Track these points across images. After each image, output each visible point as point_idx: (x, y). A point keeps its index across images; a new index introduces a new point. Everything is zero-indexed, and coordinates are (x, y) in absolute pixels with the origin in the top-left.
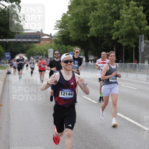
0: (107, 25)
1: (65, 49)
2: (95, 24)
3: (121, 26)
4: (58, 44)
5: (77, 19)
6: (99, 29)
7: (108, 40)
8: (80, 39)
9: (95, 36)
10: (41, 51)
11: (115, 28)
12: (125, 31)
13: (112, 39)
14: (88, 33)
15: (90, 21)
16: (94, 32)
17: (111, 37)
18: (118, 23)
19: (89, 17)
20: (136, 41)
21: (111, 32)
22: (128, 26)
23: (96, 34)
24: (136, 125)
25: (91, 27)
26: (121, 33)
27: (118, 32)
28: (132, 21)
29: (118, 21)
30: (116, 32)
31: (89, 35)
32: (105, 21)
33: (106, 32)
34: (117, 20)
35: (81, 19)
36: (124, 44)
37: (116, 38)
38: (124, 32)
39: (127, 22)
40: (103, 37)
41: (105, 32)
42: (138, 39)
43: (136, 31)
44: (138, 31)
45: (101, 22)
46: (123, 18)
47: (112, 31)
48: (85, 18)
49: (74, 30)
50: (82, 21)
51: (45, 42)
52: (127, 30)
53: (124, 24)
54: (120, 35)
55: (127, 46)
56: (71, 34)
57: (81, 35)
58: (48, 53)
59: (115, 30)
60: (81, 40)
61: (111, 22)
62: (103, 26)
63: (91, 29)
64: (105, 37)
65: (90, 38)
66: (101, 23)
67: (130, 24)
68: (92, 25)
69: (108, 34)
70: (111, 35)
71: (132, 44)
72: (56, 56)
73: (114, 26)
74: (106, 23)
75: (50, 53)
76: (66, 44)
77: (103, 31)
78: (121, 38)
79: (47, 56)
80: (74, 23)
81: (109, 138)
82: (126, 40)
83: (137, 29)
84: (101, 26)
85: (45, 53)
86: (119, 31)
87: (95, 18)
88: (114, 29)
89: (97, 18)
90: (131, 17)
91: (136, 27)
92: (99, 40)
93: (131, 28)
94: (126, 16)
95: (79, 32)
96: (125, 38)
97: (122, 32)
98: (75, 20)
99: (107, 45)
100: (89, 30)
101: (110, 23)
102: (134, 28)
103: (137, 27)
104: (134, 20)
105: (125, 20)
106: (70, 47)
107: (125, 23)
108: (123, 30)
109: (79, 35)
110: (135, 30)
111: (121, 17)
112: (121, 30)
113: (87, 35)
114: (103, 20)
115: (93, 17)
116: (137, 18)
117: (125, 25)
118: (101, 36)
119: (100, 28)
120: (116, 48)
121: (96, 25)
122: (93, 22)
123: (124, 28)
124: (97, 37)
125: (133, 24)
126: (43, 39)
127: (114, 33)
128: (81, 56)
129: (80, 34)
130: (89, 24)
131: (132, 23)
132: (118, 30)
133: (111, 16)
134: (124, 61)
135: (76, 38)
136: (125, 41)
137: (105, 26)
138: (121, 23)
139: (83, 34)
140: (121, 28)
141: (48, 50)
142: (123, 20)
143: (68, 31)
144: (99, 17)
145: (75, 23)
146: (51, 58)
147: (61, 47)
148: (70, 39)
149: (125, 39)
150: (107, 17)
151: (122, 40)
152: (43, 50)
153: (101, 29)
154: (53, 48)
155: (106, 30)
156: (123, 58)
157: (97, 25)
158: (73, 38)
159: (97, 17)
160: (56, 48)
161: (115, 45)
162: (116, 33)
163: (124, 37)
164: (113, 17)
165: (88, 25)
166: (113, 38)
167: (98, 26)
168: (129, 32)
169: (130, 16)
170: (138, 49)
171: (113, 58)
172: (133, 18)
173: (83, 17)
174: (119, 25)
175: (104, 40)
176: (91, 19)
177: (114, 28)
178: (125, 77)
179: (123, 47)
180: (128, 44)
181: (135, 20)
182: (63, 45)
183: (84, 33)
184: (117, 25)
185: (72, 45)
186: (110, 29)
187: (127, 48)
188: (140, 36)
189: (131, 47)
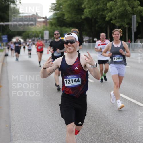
2: (89, 5)
3: (114, 7)
4: (53, 25)
5: (71, 1)
6: (92, 11)
7: (101, 21)
10: (37, 33)
12: (118, 12)
13: (105, 20)
14: (83, 14)
15: (84, 3)
16: (88, 14)
17: (105, 18)
18: (112, 4)
20: (129, 21)
21: (104, 13)
22: (121, 6)
23: (90, 15)
24: (131, 102)
26: (114, 14)
27: (112, 13)
28: (125, 2)
29: (111, 2)
31: (83, 17)
32: (98, 2)
33: (100, 13)
35: (75, 1)
36: (117, 25)
37: (109, 19)
39: (120, 3)
40: (96, 18)
42: (131, 20)
43: (129, 11)
44: (131, 11)
45: (95, 4)
47: (106, 12)
49: (69, 12)
50: (76, 3)
52: (120, 11)
53: (117, 5)
54: (113, 16)
56: (65, 16)
59: (109, 11)
60: (75, 22)
61: (104, 3)
62: (96, 7)
63: (85, 10)
64: (98, 18)
65: (84, 19)
68: (86, 7)
69: (102, 15)
71: (125, 24)
72: (56, 36)
73: (107, 7)
74: (100, 4)
75: (46, 35)
76: (61, 26)
77: (96, 12)
79: (42, 38)
80: (68, 5)
81: (107, 115)
82: (119, 20)
85: (40, 35)
91: (129, 7)
92: (93, 21)
93: (124, 8)
95: (73, 14)
96: (119, 19)
97: (116, 13)
98: (69, 2)
99: (101, 26)
100: (83, 12)
102: (127, 8)
105: (118, 1)
108: (116, 11)
109: (74, 17)
110: (128, 11)
112: (114, 11)
113: (81, 16)
118: (94, 17)
119: (94, 9)
120: (110, 29)
122: (87, 4)
123: (118, 9)
124: (91, 18)
125: (126, 5)
127: (107, 14)
130: (83, 6)
132: (111, 11)
135: (71, 20)
136: (118, 22)
137: (99, 7)
138: (114, 5)
140: (115, 9)
141: (44, 32)
142: (116, 2)
143: (62, 13)
145: (70, 6)
146: (47, 40)
147: (56, 29)
148: (65, 21)
149: (118, 20)
151: (115, 20)
152: (39, 33)
154: (48, 30)
155: (100, 11)
158: (67, 20)
160: (51, 30)
161: (108, 26)
162: (110, 14)
163: (117, 17)
167: (91, 7)
168: (122, 13)
170: (131, 29)
171: (117, 37)
174: (112, 6)
175: (97, 21)
176: (85, 1)
177: (107, 9)
180: (121, 24)
181: (128, 1)
182: (58, 27)
183: (78, 14)
184: (110, 6)
185: (67, 27)
186: (103, 10)
188: (133, 16)
189: (124, 27)
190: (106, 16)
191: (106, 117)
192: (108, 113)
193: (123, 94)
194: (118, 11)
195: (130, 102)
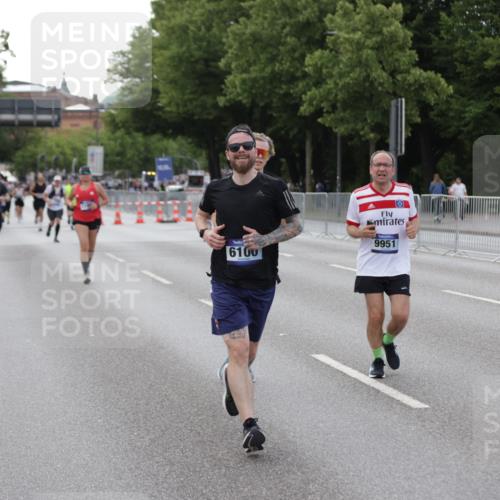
0: (282, 64)
1: (142, 149)
2: (243, 61)
3: (330, 70)
4: (119, 128)
5: (181, 46)
6: (255, 80)
7: (284, 116)
8: (193, 115)
9: (244, 101)
10: (63, 153)
11: (309, 75)
12: (343, 86)
13: (299, 114)
14: (221, 92)
15: (227, 52)
16: (239, 90)
17: (297, 107)
18: (321, 58)
19: (224, 40)
20: (379, 119)
21: (297, 90)
22: (353, 68)
23: (246, 95)
24: (378, 391)
25: (229, 73)
26: (329, 92)
27: (321, 90)
28: (367, 53)
29: (318, 53)
30: (314, 89)
31: (221, 101)
32: (275, 52)
33: (281, 88)
34: (317, 49)
35: (194, 46)
36: (340, 130)
37: (312, 109)
38: (341, 90)
39: (349, 55)
40: (268, 106)
41: (277, 90)
42: (386, 113)
43: (381, 84)
44: (386, 85)
45: (263, 57)
46: (335, 43)
47: (301, 85)
48: (209, 42)
49: (173, 82)
50: (197, 54)
51: (76, 125)
52: (349, 84)
53: (338, 63)
54: (326, 99)
55: (350, 137)
56: (161, 96)
57: (194, 99)
58: (85, 160)
59: (311, 83)
60: (196, 117)
61: (297, 55)
62: (268, 70)
63: (230, 79)
64: (274, 105)
65: (225, 107)
66: (263, 61)
67: (359, 63)
68: (233, 66)
69: (287, 95)
70: (297, 101)
71: (366, 128)
73: (306, 69)
74: (280, 58)
75: (92, 160)
76: (146, 131)
77: (268, 87)
78: (330, 110)
80: (172, 58)
81: (292, 434)
82: (347, 114)
83: (381, 81)
84: (263, 70)
85: (75, 160)
86: (324, 86)
87: (241, 43)
88: (307, 80)
89: (248, 43)
90: (362, 41)
91: (379, 71)
93: (365, 74)
94: (347, 36)
95: (188, 91)
96: (344, 110)
97: (334, 91)
98: (174, 49)
99: (283, 132)
100: (224, 83)
101: (294, 59)
102: (374, 75)
103: (384, 74)
104: (372, 48)
105: (341, 50)
106: (159, 140)
107: (344, 58)
108: (336, 84)
109: (191, 100)
110: (376, 84)
111: (329, 39)
112: (330, 84)
113: (215, 98)
114: (270, 50)
115: (235, 39)
116: (383, 41)
117: (341, 66)
118: (262, 104)
119: (258, 75)
120: (313, 144)
121: (246, 65)
122: (237, 55)
123: (341, 75)
124: (248, 105)
125: (370, 62)
126: (69, 114)
127: (305, 93)
128: (196, 169)
129: (191, 96)
130: (222, 64)
131: (367, 59)
132: (318, 83)
133: (295, 36)
134: (339, 185)
135: (181, 110)
136: (342, 120)
137: (276, 69)
138: (330, 61)
139: (204, 98)
140: (331, 76)
141: (86, 152)
142: (335, 51)
144: (256, 38)
145: (178, 61)
146: (96, 179)
147: (129, 140)
148: (160, 113)
149: (342, 114)
150: (283, 40)
151: (332, 115)
152: (68, 151)
153: (264, 78)
154: (102, 145)
155: (281, 82)
156: (338, 177)
157: (250, 66)
158: (168, 109)
159: (248, 40)
160: (112, 143)
161: (309, 135)
162: (313, 92)
163: (339, 105)
164: (304, 40)
165: (217, 67)
166: (302, 109)
167: (252, 69)
168: (356, 88)
169: (358, 35)
170: (387, 145)
172: (369, 42)
173: (201, 39)
174: (322, 64)
175: (271, 115)
176: (231, 47)
177: (305, 75)
178: (342, 240)
179: (336, 138)
180: (352, 130)
181: (378, 48)
182: (136, 134)
183: (205, 93)
184: (316, 64)
185: (166, 135)
186: (293, 79)
187: (349, 143)
188: (393, 102)
189: (363, 139)
190: (301, 98)
191: (289, 441)
192: (298, 429)
193: (350, 366)
194: (341, 84)
195: (372, 392)
